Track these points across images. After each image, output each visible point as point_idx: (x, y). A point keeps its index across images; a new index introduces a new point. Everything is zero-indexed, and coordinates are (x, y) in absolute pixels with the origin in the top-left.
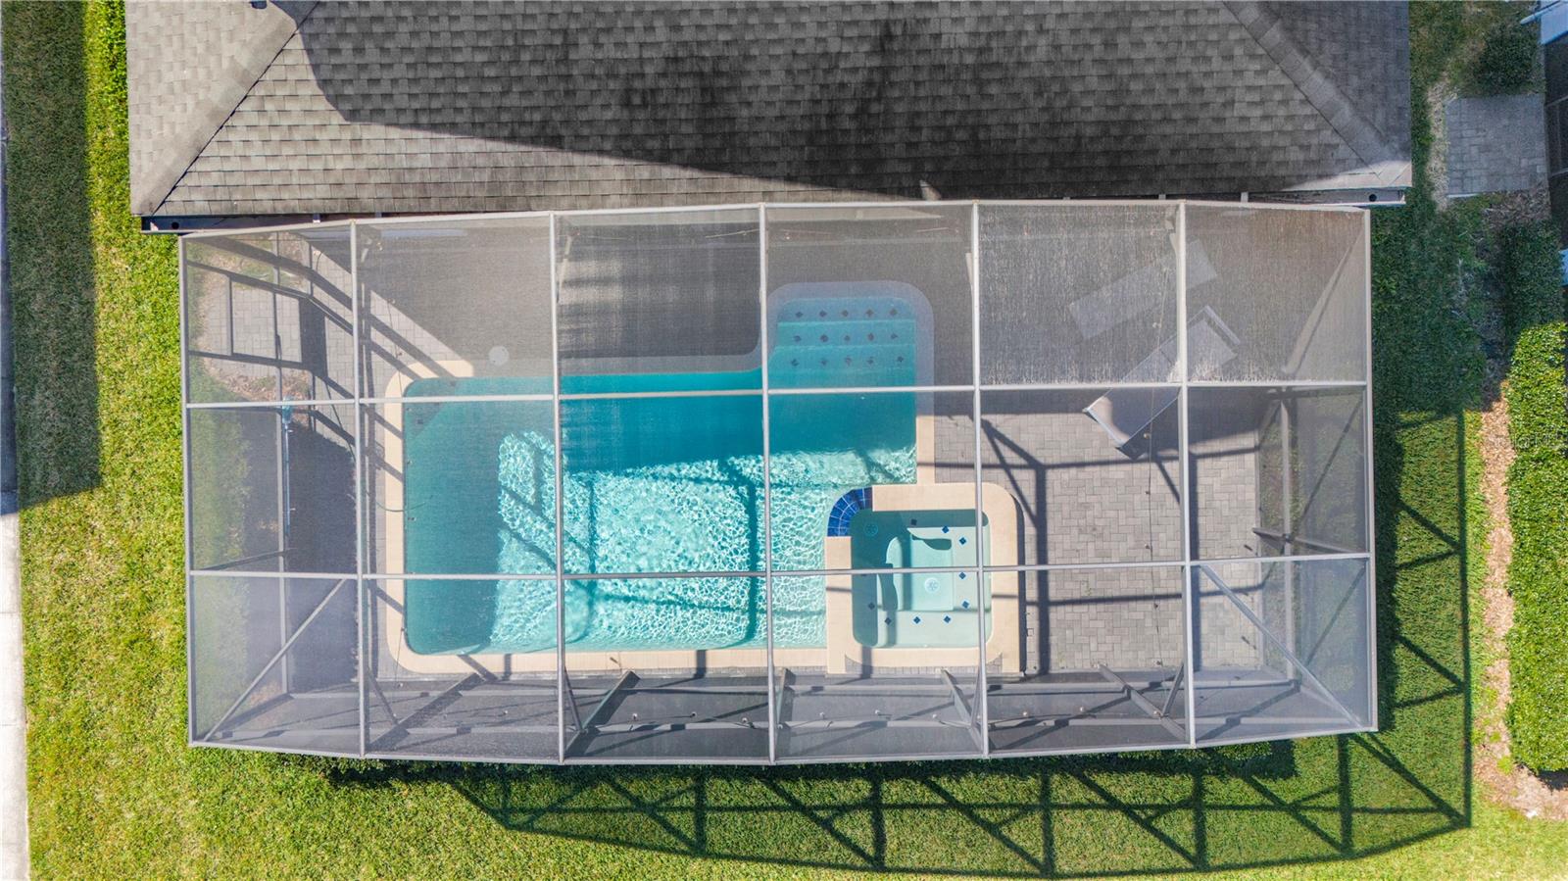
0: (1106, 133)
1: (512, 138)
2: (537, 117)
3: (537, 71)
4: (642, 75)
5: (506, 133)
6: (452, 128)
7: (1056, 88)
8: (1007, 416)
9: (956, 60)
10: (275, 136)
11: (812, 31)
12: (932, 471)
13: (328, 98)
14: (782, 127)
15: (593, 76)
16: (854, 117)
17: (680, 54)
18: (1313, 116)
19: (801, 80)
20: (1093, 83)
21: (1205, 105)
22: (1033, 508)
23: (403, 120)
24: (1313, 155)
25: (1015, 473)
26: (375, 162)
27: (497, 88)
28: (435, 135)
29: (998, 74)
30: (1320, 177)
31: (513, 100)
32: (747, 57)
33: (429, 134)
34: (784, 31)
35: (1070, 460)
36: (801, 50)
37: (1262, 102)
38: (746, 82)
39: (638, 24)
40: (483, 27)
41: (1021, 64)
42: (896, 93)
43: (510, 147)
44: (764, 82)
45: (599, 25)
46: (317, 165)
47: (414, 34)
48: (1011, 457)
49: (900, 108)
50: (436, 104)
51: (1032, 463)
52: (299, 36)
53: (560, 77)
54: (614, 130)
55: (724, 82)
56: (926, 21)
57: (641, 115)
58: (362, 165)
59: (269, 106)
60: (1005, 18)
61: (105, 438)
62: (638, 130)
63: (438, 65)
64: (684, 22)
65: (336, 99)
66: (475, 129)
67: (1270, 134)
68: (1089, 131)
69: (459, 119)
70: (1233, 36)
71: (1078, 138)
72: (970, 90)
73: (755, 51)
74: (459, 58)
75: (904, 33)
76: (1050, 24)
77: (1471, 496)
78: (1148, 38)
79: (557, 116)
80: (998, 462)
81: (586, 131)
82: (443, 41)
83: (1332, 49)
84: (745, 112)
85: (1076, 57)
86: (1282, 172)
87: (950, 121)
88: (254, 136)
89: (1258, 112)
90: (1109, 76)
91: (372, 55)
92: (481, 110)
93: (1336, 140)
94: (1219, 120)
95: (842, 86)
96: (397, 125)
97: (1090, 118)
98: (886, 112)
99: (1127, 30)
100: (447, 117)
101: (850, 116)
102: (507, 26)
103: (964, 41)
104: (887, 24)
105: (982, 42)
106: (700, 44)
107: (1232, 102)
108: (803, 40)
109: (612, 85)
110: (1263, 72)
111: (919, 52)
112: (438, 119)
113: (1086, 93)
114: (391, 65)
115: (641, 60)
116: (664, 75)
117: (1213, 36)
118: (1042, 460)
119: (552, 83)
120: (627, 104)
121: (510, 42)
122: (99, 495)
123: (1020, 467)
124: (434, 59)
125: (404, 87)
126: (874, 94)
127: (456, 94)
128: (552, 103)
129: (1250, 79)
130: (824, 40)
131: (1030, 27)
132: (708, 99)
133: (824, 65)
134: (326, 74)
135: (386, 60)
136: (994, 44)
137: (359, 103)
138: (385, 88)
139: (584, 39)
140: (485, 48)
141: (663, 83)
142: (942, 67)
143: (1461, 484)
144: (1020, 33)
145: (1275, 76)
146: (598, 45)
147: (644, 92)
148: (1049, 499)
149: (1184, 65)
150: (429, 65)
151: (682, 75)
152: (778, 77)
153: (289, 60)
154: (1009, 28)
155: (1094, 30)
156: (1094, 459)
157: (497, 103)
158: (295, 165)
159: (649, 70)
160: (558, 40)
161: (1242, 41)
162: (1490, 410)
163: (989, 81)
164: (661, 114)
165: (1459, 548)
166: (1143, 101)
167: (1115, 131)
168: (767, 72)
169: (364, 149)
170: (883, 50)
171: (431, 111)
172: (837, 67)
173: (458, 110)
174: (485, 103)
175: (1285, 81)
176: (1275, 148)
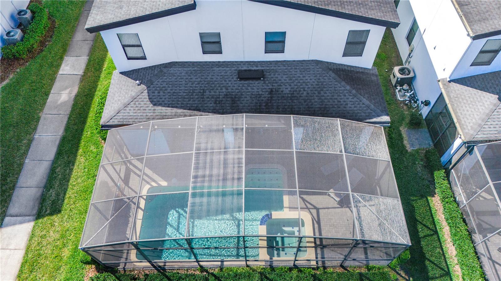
0: (321, 110)
1: (189, 109)
2: (195, 105)
3: (197, 97)
4: (219, 98)
5: (188, 108)
6: (176, 107)
7: (309, 101)
8: (308, 196)
9: (286, 95)
10: (137, 109)
11: (256, 90)
12: (288, 209)
13: (150, 102)
14: (249, 108)
15: (209, 98)
16: (265, 106)
17: (228, 94)
18: (366, 107)
19: (253, 99)
20: (316, 100)
21: (341, 105)
22: (316, 219)
23: (166, 106)
24: (367, 114)
25: (311, 210)
26: (158, 114)
27: (188, 100)
28: (172, 109)
29: (296, 98)
30: (370, 119)
31: (190, 102)
32: (242, 95)
33: (171, 108)
34: (250, 90)
35: (325, 207)
36: (253, 93)
37: (354, 104)
38: (242, 99)
39: (219, 88)
40: (186, 89)
41: (300, 96)
42: (274, 102)
43: (189, 111)
44: (245, 99)
45: (211, 88)
46: (145, 115)
47: (171, 90)
48: (309, 206)
49: (275, 104)
50: (173, 103)
51: (315, 208)
52: (146, 90)
53: (202, 98)
54: (212, 108)
55: (237, 99)
56: (280, 88)
57: (218, 105)
58: (155, 114)
59: (137, 103)
60: (297, 88)
61: (65, 201)
62: (217, 108)
63: (175, 95)
64: (229, 88)
65: (151, 102)
66: (181, 108)
67: (357, 110)
68: (316, 109)
69: (178, 106)
70: (345, 92)
71: (314, 111)
72: (290, 101)
73: (244, 94)
74: (180, 94)
75: (275, 90)
76: (306, 89)
77: (436, 219)
78: (327, 92)
79: (200, 105)
80: (306, 207)
81: (206, 108)
82: (178, 91)
83: (366, 95)
84: (241, 105)
85: (312, 95)
86: (361, 118)
87: (286, 107)
88: (132, 109)
89: (353, 106)
90: (320, 99)
91: (161, 93)
92: (183, 104)
93: (371, 112)
94: (345, 107)
95: (262, 100)
96: (164, 107)
97: (317, 106)
98: (272, 105)
99: (323, 90)
100: (176, 105)
101: (264, 106)
102: (191, 88)
103: (288, 92)
104: (272, 89)
105: (292, 92)
106: (232, 92)
107: (347, 104)
108: (254, 92)
109: (212, 99)
110: (353, 98)
111: (279, 94)
112: (174, 106)
113: (315, 102)
114: (165, 95)
115: (219, 95)
116: (224, 98)
117: (341, 92)
118: (318, 207)
119: (199, 99)
120: (215, 103)
121: (191, 91)
122: (59, 215)
123: (312, 209)
124: (175, 94)
125: (167, 99)
126: (269, 102)
127: (178, 101)
128: (199, 103)
129: (350, 100)
130: (258, 92)
131: (302, 90)
132: (233, 102)
133: (258, 96)
134: (151, 97)
135: (164, 94)
136: (294, 93)
137: (157, 102)
138: (163, 100)
139: (207, 91)
140: (186, 92)
141: (224, 99)
142: (284, 97)
143: (432, 215)
144: (300, 91)
145: (355, 99)
146: (210, 92)
147: (219, 101)
148: (321, 217)
149: (336, 97)
150: (173, 95)
151: (228, 98)
152: (249, 98)
153: (143, 94)
154: (298, 90)
155: (315, 90)
156: (332, 207)
157: (187, 103)
158: (139, 114)
159: (221, 97)
160: (202, 91)
161: (347, 93)
162: (434, 197)
163: (294, 100)
164: (223, 105)
165: (436, 232)
166: (328, 103)
167: (322, 109)
168: (246, 97)
169: (156, 111)
170: (271, 94)
171: (172, 104)
172: (261, 97)
173: (178, 104)
174: (185, 103)
175: (358, 100)
176: (358, 113)
